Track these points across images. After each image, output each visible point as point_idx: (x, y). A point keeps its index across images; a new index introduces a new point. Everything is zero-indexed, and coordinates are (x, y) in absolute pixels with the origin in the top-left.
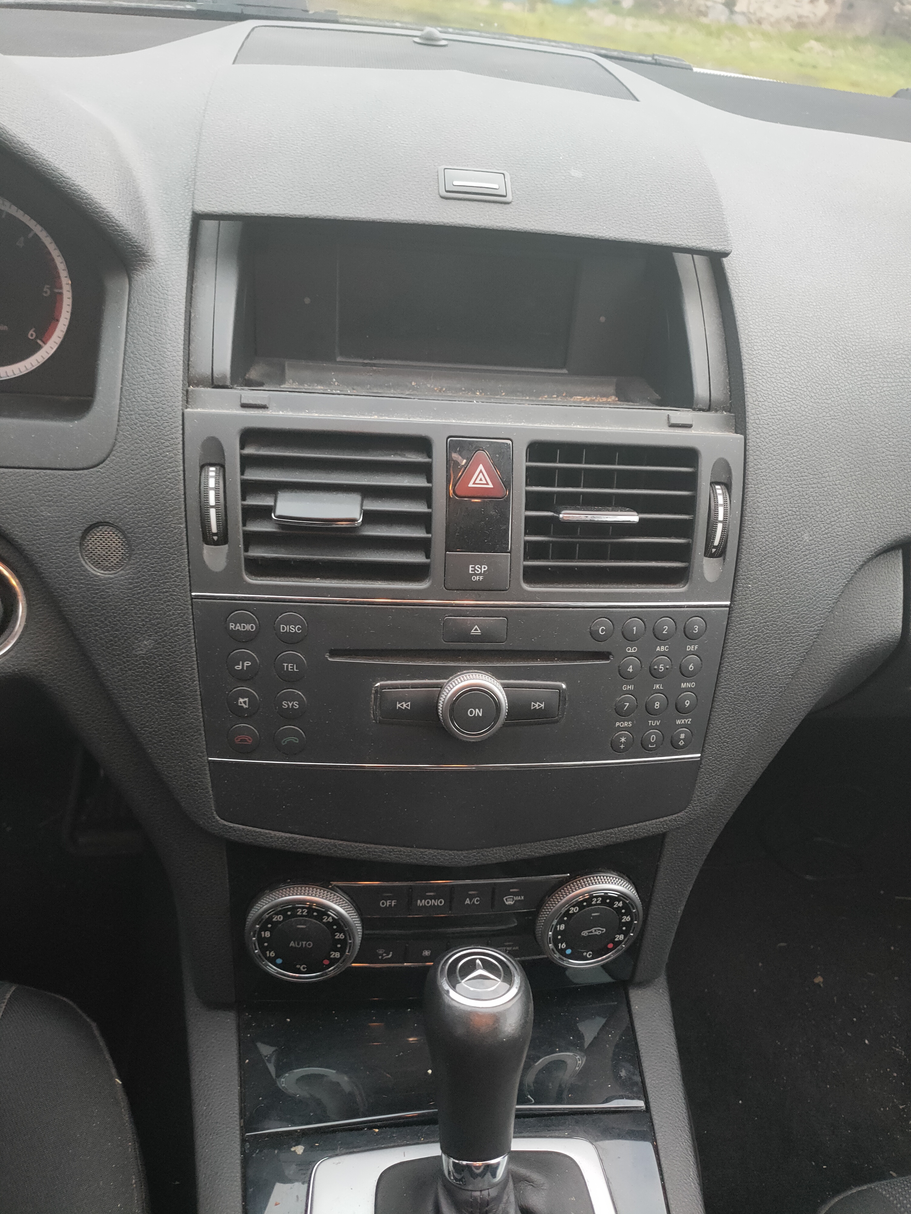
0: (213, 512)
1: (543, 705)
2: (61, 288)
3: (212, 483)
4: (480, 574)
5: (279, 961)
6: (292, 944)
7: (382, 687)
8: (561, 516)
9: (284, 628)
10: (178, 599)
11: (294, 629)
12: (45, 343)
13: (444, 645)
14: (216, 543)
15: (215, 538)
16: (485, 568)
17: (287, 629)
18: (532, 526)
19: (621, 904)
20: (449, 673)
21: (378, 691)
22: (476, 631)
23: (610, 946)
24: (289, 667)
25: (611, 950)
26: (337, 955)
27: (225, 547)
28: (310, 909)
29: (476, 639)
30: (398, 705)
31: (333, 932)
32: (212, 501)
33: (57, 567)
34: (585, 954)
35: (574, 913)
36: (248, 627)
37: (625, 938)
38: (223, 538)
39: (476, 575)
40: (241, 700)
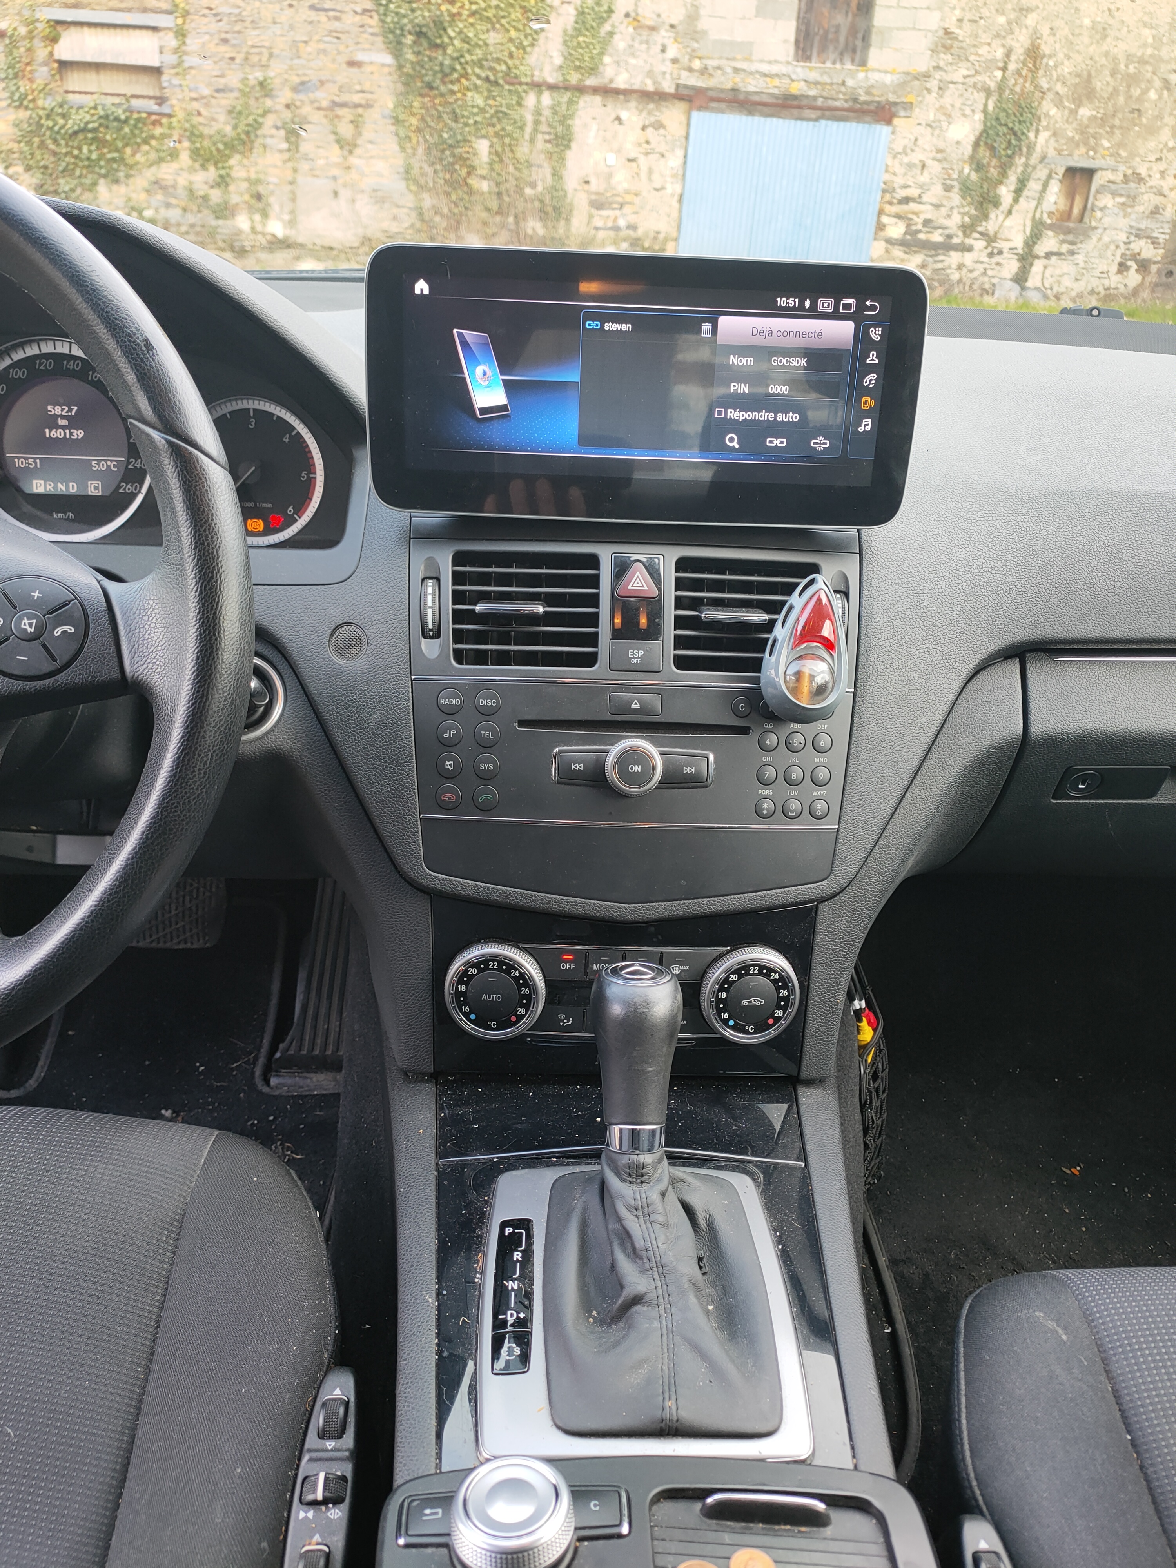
0: (430, 612)
1: (693, 770)
2: (315, 473)
3: (430, 590)
4: (638, 658)
5: (473, 1017)
6: (484, 997)
7: (560, 752)
8: (703, 615)
9: (483, 702)
10: (402, 680)
11: (490, 703)
12: (300, 517)
13: (609, 717)
14: (431, 638)
15: (431, 633)
16: (641, 653)
17: (485, 702)
18: (680, 622)
19: (777, 977)
20: (613, 741)
21: (558, 756)
22: (636, 705)
23: (771, 1021)
24: (487, 735)
25: (773, 1025)
26: (523, 1011)
27: (437, 641)
28: (501, 963)
29: (636, 712)
30: (573, 767)
31: (520, 986)
32: (430, 604)
33: (311, 659)
34: (747, 1027)
35: (734, 982)
36: (455, 702)
37: (784, 1013)
38: (437, 634)
39: (634, 658)
40: (447, 763)
